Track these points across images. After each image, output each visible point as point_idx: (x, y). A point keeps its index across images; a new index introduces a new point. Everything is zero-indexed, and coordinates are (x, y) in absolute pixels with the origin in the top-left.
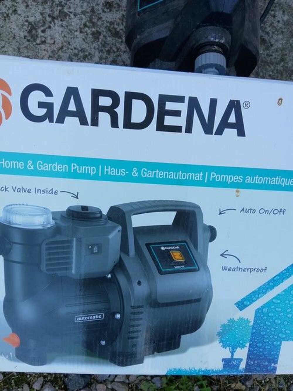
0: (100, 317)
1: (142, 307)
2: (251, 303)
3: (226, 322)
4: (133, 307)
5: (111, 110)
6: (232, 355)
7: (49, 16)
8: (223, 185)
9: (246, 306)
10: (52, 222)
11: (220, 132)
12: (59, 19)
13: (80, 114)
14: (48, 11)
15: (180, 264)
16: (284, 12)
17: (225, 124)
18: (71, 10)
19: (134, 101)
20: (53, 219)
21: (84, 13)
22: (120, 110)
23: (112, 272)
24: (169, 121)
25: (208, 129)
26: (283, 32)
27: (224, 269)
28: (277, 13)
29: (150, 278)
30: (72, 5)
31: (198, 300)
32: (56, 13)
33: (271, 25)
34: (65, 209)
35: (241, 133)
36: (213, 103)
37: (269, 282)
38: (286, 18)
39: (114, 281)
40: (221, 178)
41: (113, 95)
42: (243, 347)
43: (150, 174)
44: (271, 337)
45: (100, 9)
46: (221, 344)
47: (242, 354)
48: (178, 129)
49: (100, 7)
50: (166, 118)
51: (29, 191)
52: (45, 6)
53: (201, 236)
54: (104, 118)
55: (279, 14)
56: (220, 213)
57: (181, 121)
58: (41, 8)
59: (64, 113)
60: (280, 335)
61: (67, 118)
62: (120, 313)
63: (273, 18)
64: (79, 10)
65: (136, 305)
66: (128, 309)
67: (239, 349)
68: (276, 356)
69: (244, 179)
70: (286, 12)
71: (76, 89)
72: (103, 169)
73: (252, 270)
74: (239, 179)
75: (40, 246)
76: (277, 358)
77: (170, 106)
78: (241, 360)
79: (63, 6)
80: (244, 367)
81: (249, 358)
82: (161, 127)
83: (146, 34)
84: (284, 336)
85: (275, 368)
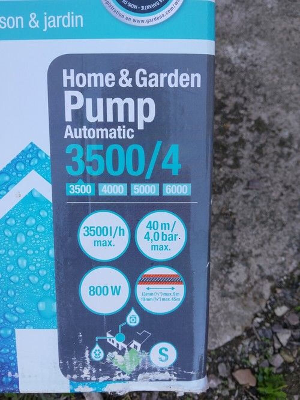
60: (7, 316)
68: (12, 358)
76: (15, 361)
84: (16, 318)
85: (16, 381)
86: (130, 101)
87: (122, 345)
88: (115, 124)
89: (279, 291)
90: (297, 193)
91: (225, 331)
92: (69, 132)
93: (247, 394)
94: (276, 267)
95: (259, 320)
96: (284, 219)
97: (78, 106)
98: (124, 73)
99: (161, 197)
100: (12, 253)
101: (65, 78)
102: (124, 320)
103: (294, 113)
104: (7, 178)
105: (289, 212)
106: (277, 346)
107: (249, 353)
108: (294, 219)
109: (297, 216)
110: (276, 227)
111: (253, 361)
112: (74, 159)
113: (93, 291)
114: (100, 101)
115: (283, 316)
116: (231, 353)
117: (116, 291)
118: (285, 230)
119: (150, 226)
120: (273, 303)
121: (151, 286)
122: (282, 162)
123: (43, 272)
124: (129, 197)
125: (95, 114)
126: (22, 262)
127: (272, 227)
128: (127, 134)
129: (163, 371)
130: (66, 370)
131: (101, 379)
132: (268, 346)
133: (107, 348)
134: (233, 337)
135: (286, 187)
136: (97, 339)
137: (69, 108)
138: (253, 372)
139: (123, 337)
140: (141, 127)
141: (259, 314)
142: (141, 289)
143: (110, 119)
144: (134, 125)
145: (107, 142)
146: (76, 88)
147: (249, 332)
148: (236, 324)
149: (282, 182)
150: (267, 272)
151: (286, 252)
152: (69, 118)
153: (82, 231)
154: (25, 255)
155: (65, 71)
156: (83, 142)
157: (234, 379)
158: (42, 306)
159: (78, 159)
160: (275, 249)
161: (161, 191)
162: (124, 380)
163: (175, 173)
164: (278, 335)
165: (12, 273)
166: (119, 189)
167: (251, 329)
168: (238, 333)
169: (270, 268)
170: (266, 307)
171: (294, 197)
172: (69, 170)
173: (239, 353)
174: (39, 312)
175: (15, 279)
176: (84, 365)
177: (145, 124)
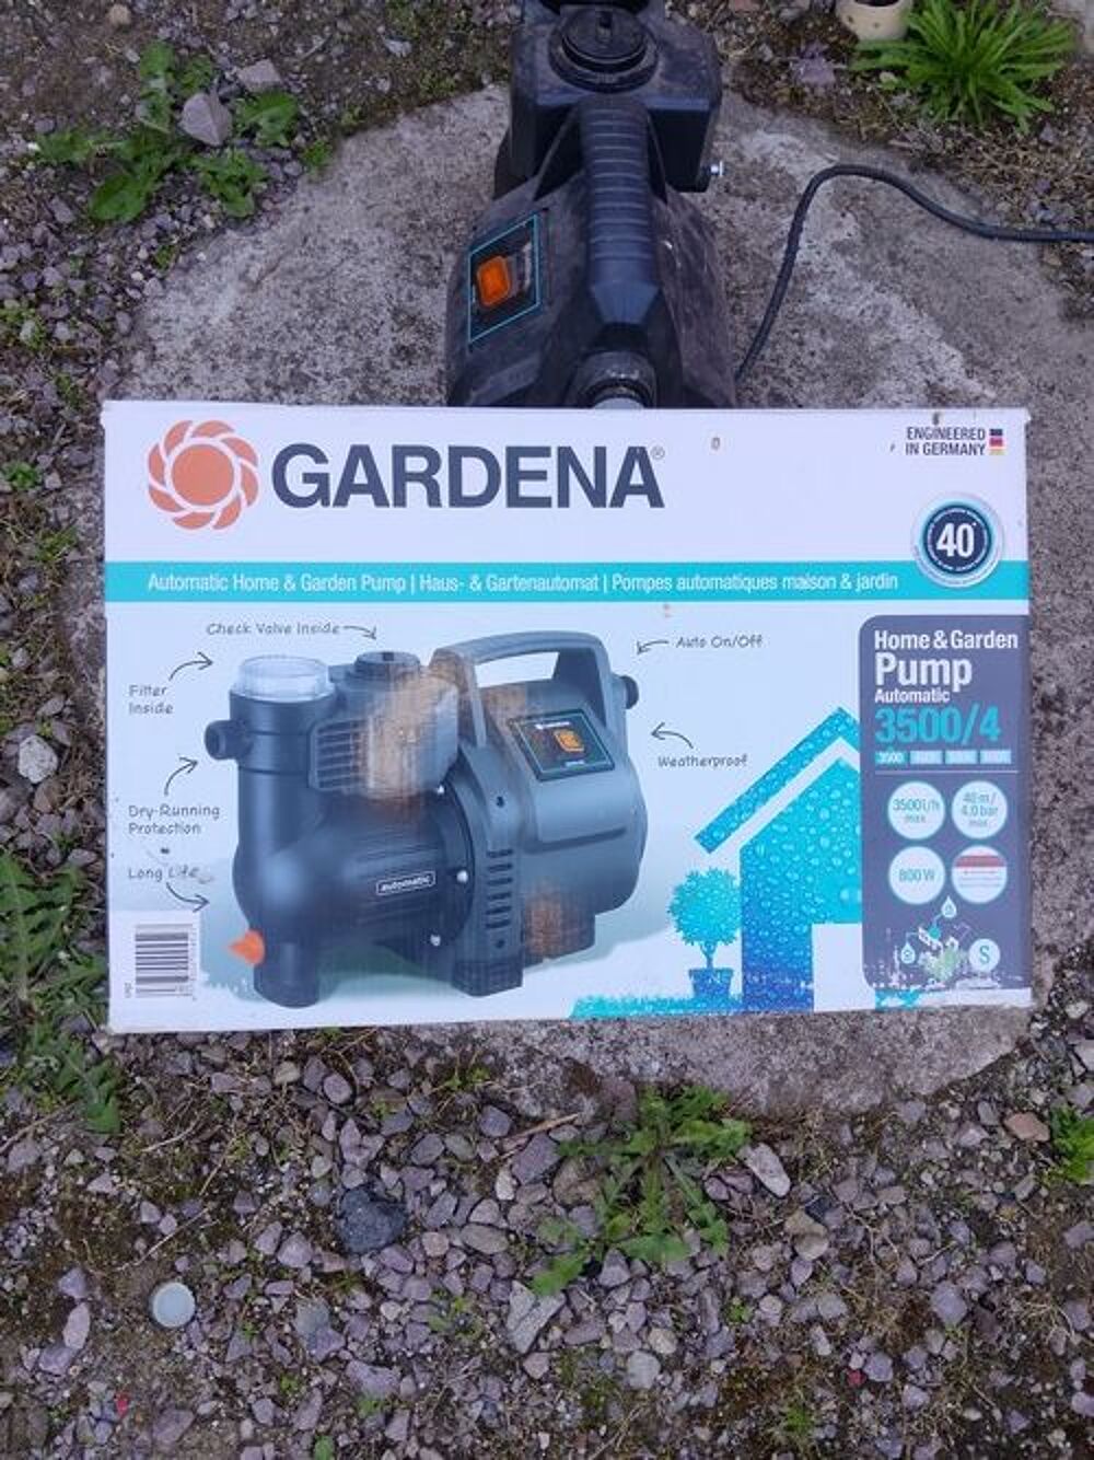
0: (426, 880)
1: (510, 852)
2: (728, 835)
3: (684, 881)
4: (493, 855)
5: (426, 479)
6: (710, 961)
7: (268, 384)
8: (639, 596)
9: (718, 842)
10: (330, 687)
11: (618, 501)
12: (292, 390)
13: (374, 487)
14: (263, 374)
15: (574, 756)
16: (823, 332)
17: (624, 489)
18: (319, 368)
19: (465, 461)
20: (332, 680)
21: (347, 372)
22: (442, 477)
23: (446, 782)
24: (527, 488)
25: (596, 497)
26: (824, 376)
27: (663, 762)
28: (806, 336)
29: (521, 792)
30: (319, 359)
31: (619, 833)
32: (283, 378)
33: (794, 362)
34: (352, 660)
35: (656, 501)
36: (600, 454)
37: (756, 786)
38: (829, 345)
39: (451, 799)
40: (631, 583)
41: (431, 455)
42: (729, 940)
43: (503, 585)
44: (786, 912)
45: (386, 362)
46: (681, 934)
47: (729, 956)
48: (544, 502)
49: (385, 359)
50: (523, 484)
51: (288, 630)
52: (258, 365)
53: (611, 697)
54: (415, 491)
55: (812, 338)
56: (640, 650)
57: (549, 488)
58: (246, 368)
59: (348, 488)
60: (804, 908)
61: (352, 497)
62: (465, 869)
63: (797, 348)
64: (337, 368)
65: (498, 849)
66: (482, 861)
67: (720, 944)
68: (807, 963)
69: (675, 583)
70: (828, 332)
71: (367, 448)
72: (418, 580)
73: (718, 762)
74: (665, 583)
75: (308, 734)
76: (810, 967)
77: (526, 464)
78: (730, 972)
79: (299, 363)
80: (740, 990)
81: (746, 968)
82: (515, 500)
83: (488, 386)
84: (813, 911)
85: (809, 994)
86: (945, 663)
87: (936, 943)
88: (929, 687)
89: (1069, 974)
90: (1083, 796)
91: (983, 1044)
92: (880, 696)
93: (1034, 1157)
94: (1060, 930)
95: (1039, 1026)
96: (1065, 844)
97: (890, 669)
98: (939, 635)
99: (978, 766)
100: (813, 831)
101: (878, 639)
102: (939, 911)
103: (1063, 647)
104: (811, 746)
105: (1072, 831)
106: (1078, 1070)
107: (1029, 1086)
108: (1083, 843)
109: (1089, 838)
110: (1052, 858)
111: (1039, 1098)
112: (884, 725)
113: (903, 875)
114: (913, 664)
115: (1082, 1017)
116: (997, 1085)
117: (930, 875)
118: (1069, 863)
119: (968, 798)
120: (1061, 997)
121: (970, 869)
122: (1050, 738)
123: (848, 854)
124: (944, 766)
125: (908, 677)
126: (825, 842)
127: (1046, 859)
128: (943, 697)
129: (984, 976)
130: (872, 976)
131: (913, 988)
132: (1062, 1071)
133: (920, 947)
134: (997, 1056)
135: (1064, 787)
136: (908, 935)
137: (880, 670)
138: (1041, 1118)
139: (938, 932)
140: (956, 689)
141: (1038, 1016)
142: (957, 873)
143: (924, 681)
144: (949, 687)
145: (919, 706)
146: (889, 650)
147: (1025, 1048)
148: (1001, 1032)
149: (1053, 776)
150: (1045, 939)
151: (1074, 902)
152: (880, 681)
153: (892, 805)
154: (828, 833)
155: (877, 633)
156: (896, 706)
157: (1007, 1130)
158: (845, 895)
159: (888, 724)
160: (1055, 897)
161: (979, 758)
162: (939, 990)
163: (994, 738)
164: (1077, 1050)
165: (810, 856)
166: (930, 757)
167: (1028, 1042)
168: (1006, 1049)
169: (1050, 931)
170: (1050, 1003)
171: (1078, 803)
172: (879, 736)
173: (1012, 1085)
174: (842, 901)
175: (815, 862)
176: (893, 970)
177: (962, 687)
